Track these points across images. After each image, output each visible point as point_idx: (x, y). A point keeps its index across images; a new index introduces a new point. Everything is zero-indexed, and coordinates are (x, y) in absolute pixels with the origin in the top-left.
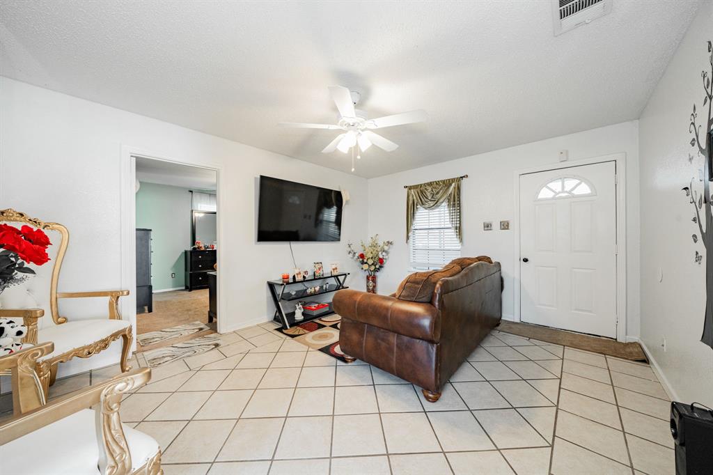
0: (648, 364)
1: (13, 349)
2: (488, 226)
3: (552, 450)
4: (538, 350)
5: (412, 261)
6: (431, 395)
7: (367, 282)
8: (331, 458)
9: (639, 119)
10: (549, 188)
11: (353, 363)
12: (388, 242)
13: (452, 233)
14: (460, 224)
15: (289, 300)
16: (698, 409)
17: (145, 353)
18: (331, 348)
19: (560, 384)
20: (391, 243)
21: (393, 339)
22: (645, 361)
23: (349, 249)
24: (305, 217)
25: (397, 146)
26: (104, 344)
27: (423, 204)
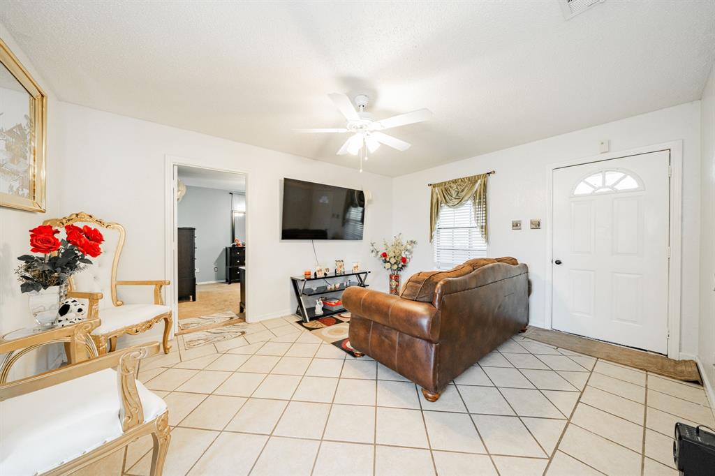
0: (703, 386)
1: (76, 322)
2: (516, 225)
3: (550, 462)
4: (563, 360)
5: (436, 260)
6: (430, 395)
7: (390, 281)
8: (322, 440)
9: (700, 99)
10: (587, 183)
11: (361, 358)
12: (411, 241)
13: (477, 232)
14: (486, 222)
15: (309, 295)
16: (706, 433)
17: (185, 336)
18: (344, 343)
19: (580, 397)
20: (414, 242)
21: (396, 337)
22: (699, 382)
23: (372, 248)
24: (333, 215)
25: (410, 145)
26: (149, 325)
27: (447, 202)
